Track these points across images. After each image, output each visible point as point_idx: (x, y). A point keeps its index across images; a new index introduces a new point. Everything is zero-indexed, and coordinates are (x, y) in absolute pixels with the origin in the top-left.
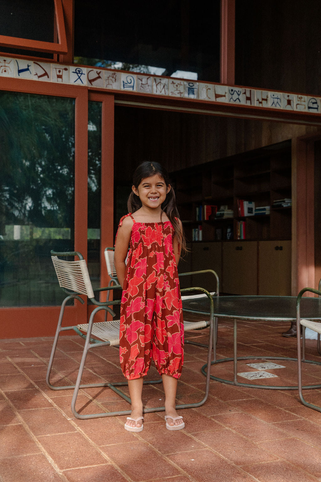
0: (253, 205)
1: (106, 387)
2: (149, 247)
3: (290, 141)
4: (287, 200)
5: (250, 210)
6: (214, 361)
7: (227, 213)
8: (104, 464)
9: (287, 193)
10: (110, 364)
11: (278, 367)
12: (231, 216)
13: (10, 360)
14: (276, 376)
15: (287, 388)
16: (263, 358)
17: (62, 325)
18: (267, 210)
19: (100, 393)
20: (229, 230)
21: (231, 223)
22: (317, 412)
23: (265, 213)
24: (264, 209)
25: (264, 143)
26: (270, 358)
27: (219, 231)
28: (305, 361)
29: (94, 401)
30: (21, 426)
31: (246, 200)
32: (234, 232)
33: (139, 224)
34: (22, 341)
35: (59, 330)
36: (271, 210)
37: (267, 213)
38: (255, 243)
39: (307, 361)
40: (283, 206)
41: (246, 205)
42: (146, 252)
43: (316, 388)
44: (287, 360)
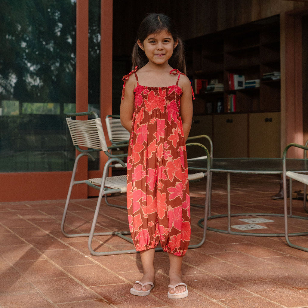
0: (243, 79)
1: (114, 235)
2: (150, 113)
3: (278, 16)
4: (276, 73)
5: (240, 83)
6: (210, 216)
7: (218, 87)
8: (123, 283)
9: (276, 66)
10: (113, 220)
11: (267, 221)
12: (221, 90)
13: (21, 217)
14: (266, 228)
15: (275, 235)
16: (253, 214)
17: (76, 179)
18: (257, 83)
19: (109, 239)
20: (219, 104)
21: (221, 97)
22: (301, 251)
23: (255, 86)
24: (254, 83)
25: (254, 17)
26: (260, 214)
27: (209, 105)
28: (293, 216)
29: (105, 245)
30: (46, 260)
31: (236, 73)
32: (224, 105)
33: (142, 88)
34: (28, 204)
35: (73, 184)
36: (261, 83)
37: (257, 86)
38: (245, 115)
39: (294, 216)
40: (272, 79)
41: (236, 78)
42: (147, 118)
43: (301, 236)
44: (276, 216)
